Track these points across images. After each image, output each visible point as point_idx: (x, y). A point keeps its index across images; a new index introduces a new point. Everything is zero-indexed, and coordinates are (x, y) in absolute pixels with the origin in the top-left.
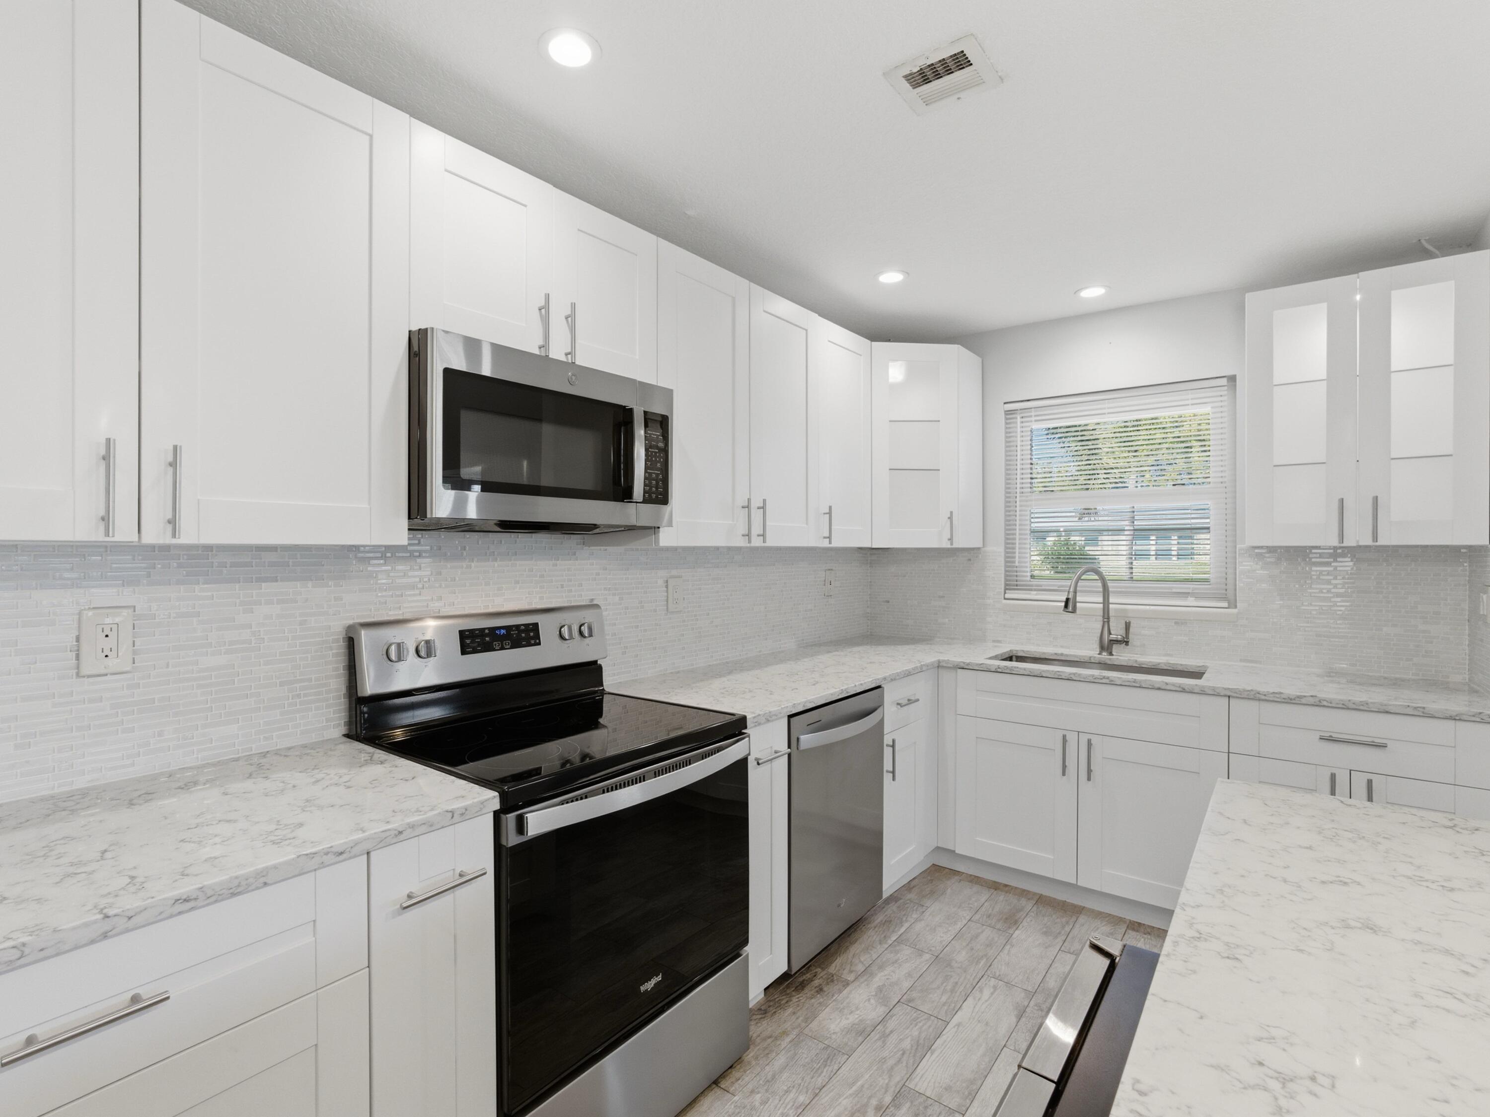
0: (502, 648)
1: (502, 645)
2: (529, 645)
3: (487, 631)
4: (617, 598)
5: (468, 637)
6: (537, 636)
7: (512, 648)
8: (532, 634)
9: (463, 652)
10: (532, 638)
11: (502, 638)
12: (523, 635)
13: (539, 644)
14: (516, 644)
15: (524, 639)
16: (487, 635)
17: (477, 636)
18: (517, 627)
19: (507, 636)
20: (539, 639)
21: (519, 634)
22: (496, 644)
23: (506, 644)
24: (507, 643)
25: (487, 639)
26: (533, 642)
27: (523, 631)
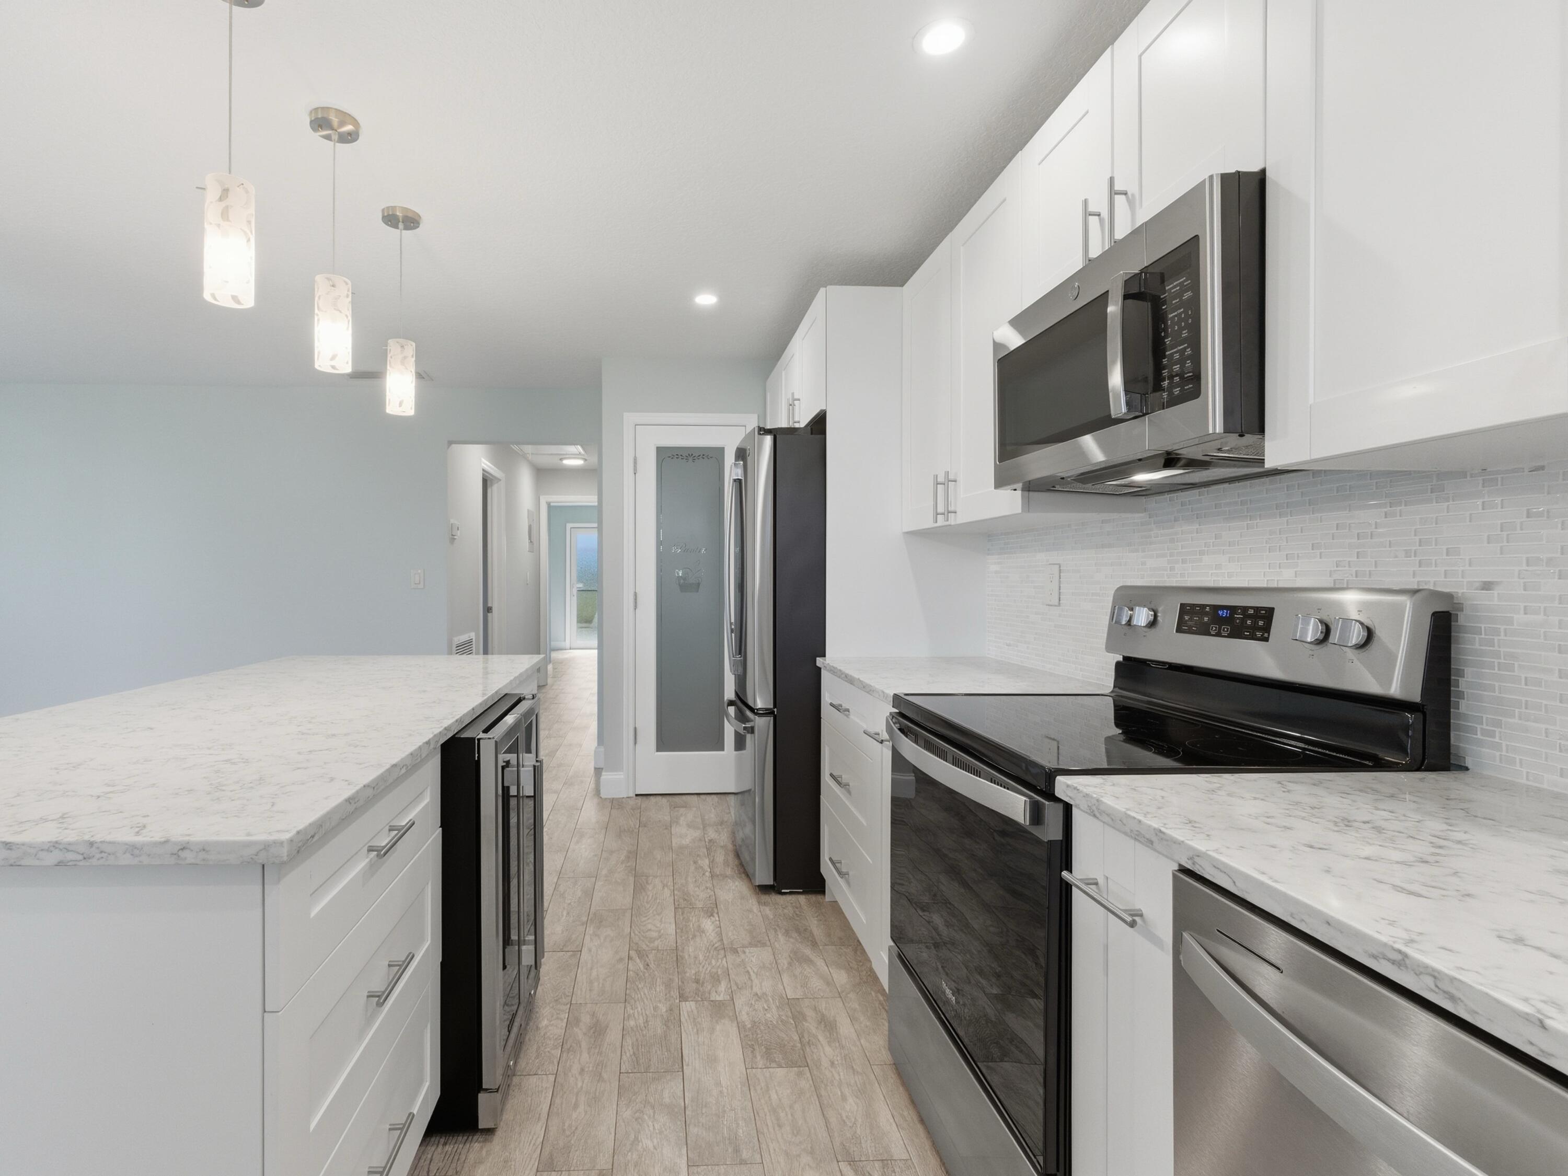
0: (1218, 635)
5: (1187, 613)
6: (1267, 628)
7: (1229, 636)
8: (1261, 623)
9: (1179, 630)
11: (1220, 621)
12: (1249, 622)
13: (1266, 640)
14: (1236, 633)
16: (1207, 614)
19: (1229, 620)
21: (1243, 621)
22: (1214, 629)
23: (1224, 630)
24: (1226, 629)
25: (1206, 619)
26: (1259, 634)
27: (1250, 616)
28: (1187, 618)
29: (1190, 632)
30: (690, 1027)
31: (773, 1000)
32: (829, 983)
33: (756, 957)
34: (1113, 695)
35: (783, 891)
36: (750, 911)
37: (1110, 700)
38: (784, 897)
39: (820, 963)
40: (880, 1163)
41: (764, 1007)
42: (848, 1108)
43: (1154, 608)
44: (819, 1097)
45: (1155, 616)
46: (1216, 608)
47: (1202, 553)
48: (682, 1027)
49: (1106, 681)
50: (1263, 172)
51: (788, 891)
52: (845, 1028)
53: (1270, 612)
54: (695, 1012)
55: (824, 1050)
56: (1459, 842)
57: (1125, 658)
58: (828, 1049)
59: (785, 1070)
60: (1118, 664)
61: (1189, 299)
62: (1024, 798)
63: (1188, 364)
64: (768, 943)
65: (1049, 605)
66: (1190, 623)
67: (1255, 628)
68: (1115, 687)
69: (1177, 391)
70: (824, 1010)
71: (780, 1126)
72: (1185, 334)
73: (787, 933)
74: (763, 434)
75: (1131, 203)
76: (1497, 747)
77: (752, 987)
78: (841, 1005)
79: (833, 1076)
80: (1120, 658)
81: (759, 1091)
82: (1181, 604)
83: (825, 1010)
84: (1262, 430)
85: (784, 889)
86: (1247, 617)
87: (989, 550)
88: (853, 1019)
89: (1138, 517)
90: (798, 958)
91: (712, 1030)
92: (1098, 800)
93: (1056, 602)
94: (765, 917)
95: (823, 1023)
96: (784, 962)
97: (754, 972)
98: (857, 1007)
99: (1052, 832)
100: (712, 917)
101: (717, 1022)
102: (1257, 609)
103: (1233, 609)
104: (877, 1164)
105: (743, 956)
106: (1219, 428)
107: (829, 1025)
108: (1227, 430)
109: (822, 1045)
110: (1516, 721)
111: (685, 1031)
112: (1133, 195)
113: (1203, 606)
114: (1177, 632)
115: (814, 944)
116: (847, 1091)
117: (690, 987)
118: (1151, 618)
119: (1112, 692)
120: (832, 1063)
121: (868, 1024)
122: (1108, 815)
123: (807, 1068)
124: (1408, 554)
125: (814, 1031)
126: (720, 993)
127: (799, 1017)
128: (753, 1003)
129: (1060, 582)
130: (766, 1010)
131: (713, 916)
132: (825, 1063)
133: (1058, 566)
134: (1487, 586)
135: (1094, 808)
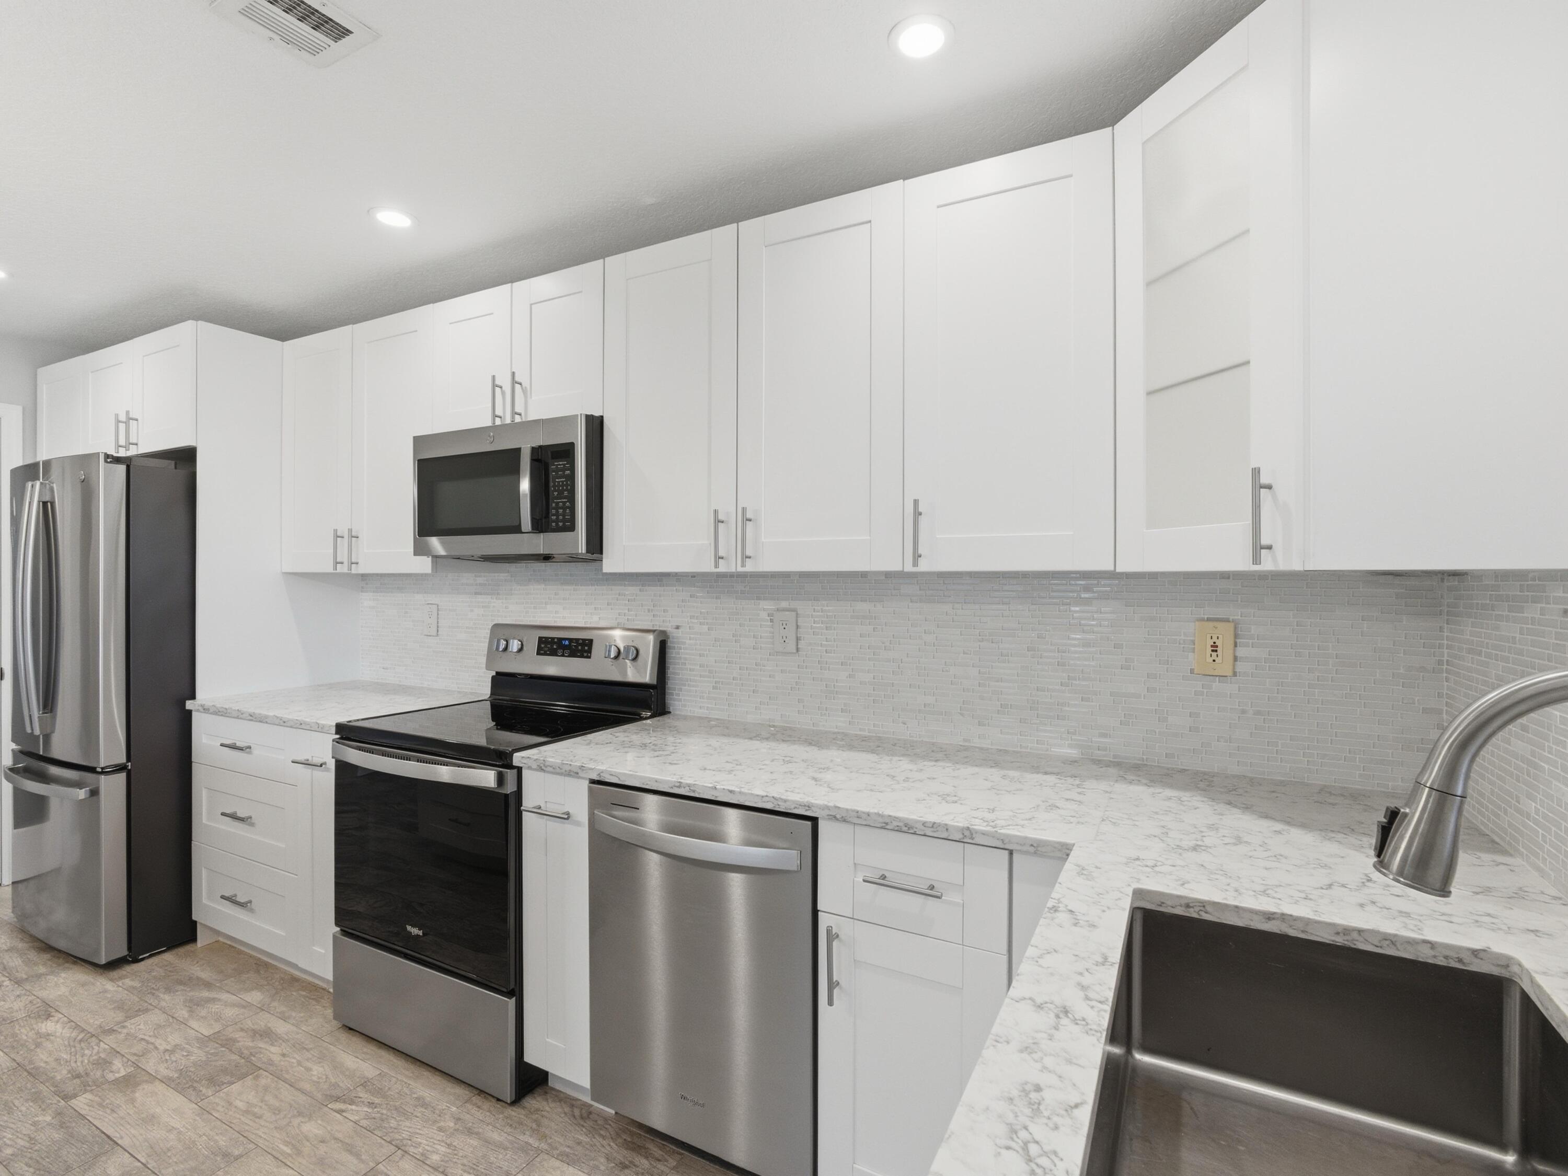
0: (563, 655)
1: (563, 654)
2: (582, 656)
3: (556, 640)
4: (705, 627)
5: (543, 643)
6: (590, 651)
7: (569, 656)
8: (586, 648)
9: (538, 654)
10: (586, 651)
11: (564, 648)
13: (589, 657)
14: (573, 654)
15: (579, 651)
16: (555, 643)
17: (549, 643)
18: (577, 640)
20: (591, 653)
22: (560, 652)
24: (567, 652)
26: (585, 654)
27: (580, 644)
28: (543, 646)
29: (545, 654)
30: (101, 1113)
31: (190, 1045)
32: (246, 1006)
33: (141, 1026)
34: (490, 699)
35: (140, 957)
36: (106, 991)
37: (488, 703)
38: (143, 963)
39: (225, 996)
40: (361, 1087)
41: (183, 1056)
42: (315, 1073)
43: (521, 639)
44: (285, 1081)
45: (522, 645)
46: (560, 640)
47: (546, 603)
48: (88, 1118)
49: (485, 690)
50: (602, 417)
51: (148, 955)
52: (281, 1028)
53: (591, 641)
54: (97, 1099)
55: (270, 1051)
56: (680, 743)
57: (498, 673)
58: (273, 1049)
59: (240, 1082)
60: (493, 677)
61: (568, 475)
62: (494, 772)
63: (568, 511)
64: (149, 1007)
65: (427, 636)
66: (546, 649)
67: (583, 651)
68: (491, 694)
69: (561, 524)
70: (252, 1027)
71: (260, 1117)
72: (566, 493)
73: (168, 990)
74: (111, 462)
75: (524, 391)
76: (680, 700)
77: (156, 1048)
78: (267, 1015)
79: (290, 1062)
80: (494, 673)
81: (222, 1110)
82: (539, 637)
83: (253, 1025)
84: (601, 553)
85: (140, 955)
86: (579, 644)
87: (362, 587)
88: (284, 1018)
89: (503, 576)
90: (193, 1005)
91: (133, 1101)
92: (544, 761)
93: (435, 634)
94: (131, 990)
95: (257, 1035)
96: (183, 1013)
97: (150, 1036)
98: (285, 1009)
99: (510, 788)
100: (51, 1018)
101: (133, 1092)
102: (584, 640)
103: (570, 640)
104: (358, 1089)
105: (125, 1031)
106: (584, 551)
107: (267, 1034)
108: (588, 551)
109: (266, 1050)
110: (687, 687)
111: (95, 1118)
112: (526, 387)
113: (553, 639)
114: (537, 654)
115: (208, 985)
116: (309, 1065)
117: (69, 1088)
118: (520, 647)
119: (490, 697)
120: (284, 1055)
121: (302, 1015)
122: (551, 767)
123: (261, 1071)
124: (649, 610)
125: (251, 1044)
126: (120, 1069)
127: (228, 1043)
128: (168, 1058)
129: (438, 618)
130: (188, 1055)
131: (52, 1016)
132: (276, 1059)
133: (436, 606)
134: (678, 627)
135: (542, 765)
